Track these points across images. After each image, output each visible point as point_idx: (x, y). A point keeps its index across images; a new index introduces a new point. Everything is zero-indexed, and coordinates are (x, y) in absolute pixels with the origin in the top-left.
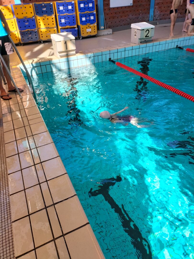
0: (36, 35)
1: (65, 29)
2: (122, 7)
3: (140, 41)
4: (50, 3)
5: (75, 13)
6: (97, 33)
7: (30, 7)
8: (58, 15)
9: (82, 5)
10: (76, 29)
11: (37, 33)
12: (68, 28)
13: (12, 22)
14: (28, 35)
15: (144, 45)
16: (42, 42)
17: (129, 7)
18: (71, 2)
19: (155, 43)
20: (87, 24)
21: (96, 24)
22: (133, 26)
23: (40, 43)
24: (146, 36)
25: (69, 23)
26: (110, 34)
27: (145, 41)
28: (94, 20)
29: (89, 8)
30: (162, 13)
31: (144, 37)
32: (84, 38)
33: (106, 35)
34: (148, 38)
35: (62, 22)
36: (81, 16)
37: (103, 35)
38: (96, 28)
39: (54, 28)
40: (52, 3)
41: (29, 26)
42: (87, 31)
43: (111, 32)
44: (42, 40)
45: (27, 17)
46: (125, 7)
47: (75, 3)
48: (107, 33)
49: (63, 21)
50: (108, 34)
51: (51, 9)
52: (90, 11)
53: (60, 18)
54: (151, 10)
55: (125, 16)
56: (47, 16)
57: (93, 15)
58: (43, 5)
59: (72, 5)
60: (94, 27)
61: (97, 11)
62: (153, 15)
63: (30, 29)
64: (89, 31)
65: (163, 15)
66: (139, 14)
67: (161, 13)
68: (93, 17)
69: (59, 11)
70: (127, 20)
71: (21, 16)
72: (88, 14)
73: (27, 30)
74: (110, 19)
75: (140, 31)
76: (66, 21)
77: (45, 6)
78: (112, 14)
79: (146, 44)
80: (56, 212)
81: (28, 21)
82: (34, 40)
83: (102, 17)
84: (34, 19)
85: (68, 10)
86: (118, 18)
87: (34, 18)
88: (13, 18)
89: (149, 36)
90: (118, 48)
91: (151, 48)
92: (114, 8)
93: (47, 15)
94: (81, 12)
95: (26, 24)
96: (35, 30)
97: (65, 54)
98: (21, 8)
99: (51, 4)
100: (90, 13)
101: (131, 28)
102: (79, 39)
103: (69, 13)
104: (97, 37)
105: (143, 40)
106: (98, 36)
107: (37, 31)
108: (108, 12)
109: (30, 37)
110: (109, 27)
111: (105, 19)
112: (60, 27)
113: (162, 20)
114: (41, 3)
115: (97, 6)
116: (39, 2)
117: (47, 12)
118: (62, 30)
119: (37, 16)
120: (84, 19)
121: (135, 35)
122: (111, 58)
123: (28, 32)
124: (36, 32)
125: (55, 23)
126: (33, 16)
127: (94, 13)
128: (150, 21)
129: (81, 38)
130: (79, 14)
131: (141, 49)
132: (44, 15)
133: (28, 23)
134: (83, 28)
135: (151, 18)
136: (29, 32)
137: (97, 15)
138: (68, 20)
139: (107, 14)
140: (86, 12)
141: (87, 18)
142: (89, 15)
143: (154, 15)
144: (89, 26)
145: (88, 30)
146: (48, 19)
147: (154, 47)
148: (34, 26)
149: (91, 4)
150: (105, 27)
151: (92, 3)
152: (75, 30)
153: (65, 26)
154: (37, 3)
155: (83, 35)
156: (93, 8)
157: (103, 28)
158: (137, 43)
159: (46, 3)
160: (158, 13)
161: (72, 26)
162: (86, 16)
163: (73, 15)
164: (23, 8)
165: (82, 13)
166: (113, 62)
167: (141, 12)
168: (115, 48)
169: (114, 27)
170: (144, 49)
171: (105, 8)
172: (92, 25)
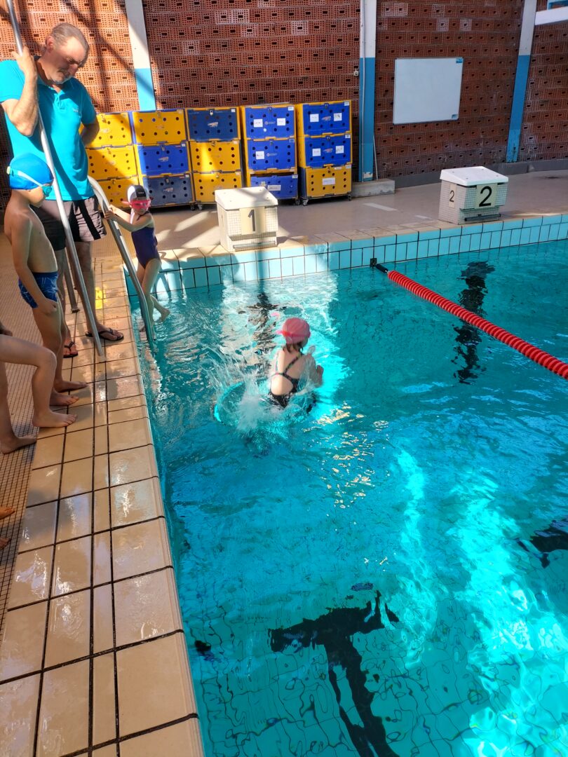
0: (185, 189)
1: (264, 175)
2: (426, 124)
3: (463, 215)
4: (230, 110)
5: (294, 136)
6: (350, 190)
7: (177, 119)
8: (248, 141)
9: (314, 118)
10: (295, 177)
11: (189, 183)
12: (271, 175)
13: (127, 155)
14: (165, 188)
15: (477, 227)
16: (201, 208)
17: (448, 122)
18: (287, 108)
19: (510, 223)
20: (325, 165)
21: (349, 167)
22: (446, 175)
23: (194, 210)
24: (481, 204)
25: (277, 161)
26: (389, 193)
27: (479, 215)
28: (344, 155)
29: (332, 126)
30: (545, 142)
31: (477, 207)
32: (312, 202)
33: (376, 195)
34: (487, 209)
35: (258, 158)
36: (310, 145)
37: (369, 196)
38: (349, 176)
39: (234, 172)
40: (236, 109)
41: (170, 166)
42: (325, 184)
43: (392, 189)
44: (200, 202)
45: (166, 142)
46: (437, 123)
47: (296, 111)
48: (381, 191)
49: (260, 155)
50: (382, 194)
51: (231, 124)
52: (334, 132)
53: (254, 148)
54: (511, 132)
55: (436, 148)
56: (218, 141)
57: (344, 142)
58: (211, 114)
59: (288, 115)
60: (345, 173)
61: (356, 133)
62: (517, 145)
63: (173, 172)
64: (329, 184)
65: (548, 148)
66: (477, 143)
67: (542, 142)
68: (343, 147)
69: (252, 131)
70: (440, 158)
71: (153, 141)
72: (329, 140)
73: (163, 174)
74: (390, 152)
75: (466, 189)
76: (268, 155)
77: (216, 117)
78: (397, 140)
79: (481, 224)
80: (116, 671)
81: (168, 152)
82: (180, 199)
83: (368, 148)
84: (185, 148)
85: (276, 129)
86: (413, 150)
87: (183, 145)
88: (131, 145)
89: (490, 204)
90: (397, 232)
91: (496, 235)
92: (403, 126)
93: (218, 140)
94: (310, 134)
95: (161, 159)
96: (185, 174)
97: (256, 241)
98: (154, 120)
99: (233, 113)
100: (336, 137)
101: (440, 181)
102: (301, 203)
103: (277, 136)
104: (349, 200)
105: (472, 215)
106: (354, 198)
107: (190, 178)
108: (388, 135)
109: (170, 193)
110: (389, 175)
111: (378, 154)
112: (250, 172)
113: (543, 161)
114: (207, 109)
115: (355, 119)
116: (204, 106)
117: (219, 131)
118: (255, 177)
119: (193, 140)
120: (316, 152)
121: (451, 200)
122: (376, 259)
123: (166, 181)
124: (187, 181)
125: (237, 159)
126: (183, 142)
127: (346, 137)
128: (508, 161)
129: (307, 201)
130: (306, 139)
131: (465, 239)
132: (210, 140)
133: (168, 158)
134: (312, 176)
135: (512, 153)
136: (168, 181)
137: (356, 143)
138: (274, 154)
139: (385, 141)
140: (324, 135)
141: (326, 150)
142: (333, 143)
143: (520, 145)
144: (329, 172)
145: (327, 181)
146: (220, 149)
147: (506, 234)
148: (182, 165)
149: (341, 114)
150: (374, 175)
151: (343, 111)
152: (292, 181)
153: (266, 169)
154: (194, 109)
155: (310, 194)
156: (343, 124)
157: (371, 176)
158: (456, 221)
159: (220, 110)
160: (532, 141)
161: (284, 168)
162: (323, 145)
163: (288, 140)
164: (159, 122)
165: (312, 137)
166: (382, 269)
167: (482, 136)
168: (388, 233)
169: (400, 174)
170: (476, 238)
171: (380, 124)
172: (340, 168)
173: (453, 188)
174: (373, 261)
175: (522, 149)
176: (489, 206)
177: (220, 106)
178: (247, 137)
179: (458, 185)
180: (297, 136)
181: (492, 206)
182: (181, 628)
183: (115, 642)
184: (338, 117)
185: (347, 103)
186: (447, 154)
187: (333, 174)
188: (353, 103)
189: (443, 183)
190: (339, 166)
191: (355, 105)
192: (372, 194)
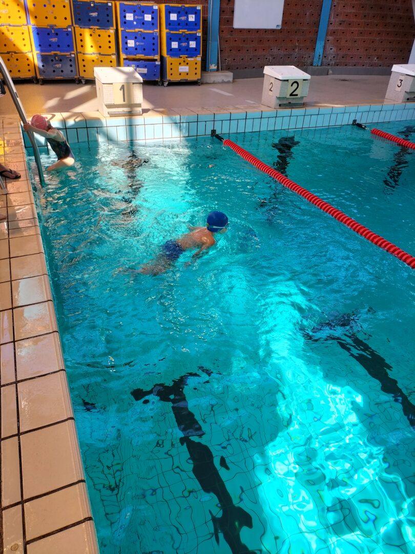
0: (71, 66)
1: (134, 60)
2: (258, 31)
3: (278, 102)
4: (107, 4)
5: (157, 30)
6: (200, 78)
7: (64, 6)
8: (122, 30)
9: (173, 17)
10: (158, 63)
11: (74, 61)
12: (139, 60)
13: (23, 33)
14: (55, 64)
15: (287, 111)
16: (84, 83)
17: (273, 31)
18: (152, 7)
19: (310, 110)
20: (181, 56)
21: (199, 59)
22: (268, 70)
23: (78, 84)
24: (291, 95)
25: (144, 49)
26: (228, 82)
27: (290, 103)
28: (195, 49)
29: (187, 24)
30: (341, 53)
31: (288, 96)
32: (171, 84)
33: (219, 83)
34: (295, 98)
35: (129, 45)
36: (170, 39)
37: (214, 83)
38: (199, 66)
39: (110, 55)
40: (112, 3)
41: (59, 46)
42: (180, 71)
43: (231, 79)
44: (83, 77)
45: (56, 26)
46: (266, 31)
47: (160, 10)
48: (223, 80)
49: (131, 43)
50: (223, 82)
51: (108, 16)
52: (189, 30)
53: (126, 37)
54: (318, 43)
55: (264, 50)
56: (98, 29)
57: (196, 39)
58: (92, 5)
59: (153, 13)
60: (196, 64)
61: (205, 32)
62: (321, 54)
63: (61, 51)
64: (184, 71)
65: (343, 57)
66: (294, 49)
67: (339, 52)
68: (195, 42)
69: (125, 23)
70: (266, 58)
71: (45, 24)
72: (185, 36)
73: (53, 53)
74: (230, 50)
75: (281, 82)
76: (138, 43)
77: (96, 8)
78: (236, 41)
79: (290, 109)
81: (57, 34)
82: (67, 74)
83: (214, 45)
84: (71, 32)
85: (143, 23)
86: (248, 50)
87: (69, 29)
88: (26, 25)
89: (297, 95)
90: (231, 111)
91: (300, 119)
92: (241, 30)
93: (98, 27)
94: (170, 29)
95: (51, 40)
96: (70, 55)
97: (126, 110)
98: (45, 6)
99: (110, 6)
100: (190, 34)
101: (263, 75)
102: (163, 84)
103: (145, 29)
104: (199, 85)
105: (285, 102)
106: (202, 84)
107: (75, 57)
108: (229, 36)
109: (59, 68)
110: (228, 69)
111: (221, 51)
112: (123, 56)
113: (338, 67)
114: (88, 1)
115: (205, 21)
117: (98, 21)
118: (127, 61)
119: (77, 26)
120: (175, 45)
121: (270, 90)
123: (55, 58)
124: (72, 60)
125: (113, 45)
126: (69, 26)
127: (198, 35)
128: (314, 65)
129: (167, 83)
130: (167, 33)
131: (279, 120)
132: (91, 27)
133: (57, 39)
134: (171, 64)
135: (318, 59)
136: (57, 58)
137: (205, 40)
138: (142, 44)
139: (227, 41)
140: (181, 31)
141: (182, 44)
142: (187, 39)
143: (323, 54)
144: (184, 61)
145: (182, 68)
146: (99, 36)
147: (307, 118)
148: (68, 46)
149: (194, 16)
150: (218, 67)
151: (195, 14)
152: (156, 66)
153: (136, 55)
154: (79, 0)
155: (169, 77)
156: (195, 25)
157: (216, 67)
158: (273, 106)
159: (99, 3)
160: (332, 51)
161: (150, 55)
162: (180, 39)
163: (153, 33)
165: (172, 32)
166: (219, 138)
167: (297, 44)
168: (225, 111)
169: (237, 68)
170: (286, 120)
171: (223, 27)
172: (192, 59)
173: (272, 80)
174: (213, 131)
175: (325, 57)
176: (297, 97)
178: (121, 27)
179: (276, 78)
180: (160, 31)
181: (299, 96)
182: (64, 369)
183: (16, 378)
184: (192, 18)
185: (199, 7)
186: (272, 55)
187: (187, 64)
188: (203, 7)
189: (265, 76)
190: (191, 57)
191: (205, 10)
192: (216, 81)
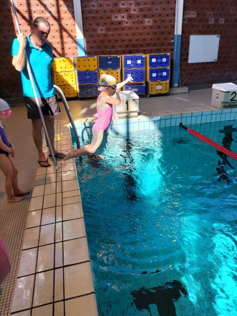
0: (96, 90)
1: (130, 84)
2: (203, 63)
3: (223, 105)
4: (117, 56)
5: (144, 68)
6: (168, 91)
7: (94, 60)
9: (154, 60)
10: (144, 85)
13: (72, 75)
14: (88, 90)
15: (229, 110)
17: (212, 63)
18: (142, 56)
20: (158, 81)
21: (168, 81)
22: (215, 86)
24: (231, 100)
26: (185, 93)
27: (230, 105)
28: (166, 76)
29: (162, 63)
31: (229, 101)
32: (152, 96)
33: (179, 94)
34: (234, 102)
36: (152, 72)
37: (176, 94)
38: (168, 85)
40: (120, 56)
41: (90, 80)
42: (157, 88)
43: (187, 91)
45: (89, 70)
46: (208, 63)
47: (146, 58)
50: (182, 93)
51: (117, 62)
52: (162, 66)
53: (127, 73)
55: (206, 73)
57: (166, 70)
58: (109, 58)
59: (142, 59)
60: (166, 84)
61: (172, 67)
63: (91, 83)
64: (159, 88)
66: (225, 72)
68: (166, 73)
69: (126, 65)
70: (208, 78)
71: (83, 69)
72: (160, 70)
73: (87, 84)
74: (186, 75)
75: (225, 93)
76: (133, 76)
77: (111, 59)
78: (189, 70)
79: (231, 109)
81: (90, 74)
82: (94, 94)
83: (177, 73)
85: (137, 65)
86: (197, 74)
87: (96, 71)
88: (74, 71)
90: (192, 112)
92: (193, 64)
93: (111, 69)
94: (152, 67)
95: (86, 77)
96: (96, 84)
98: (84, 60)
99: (119, 58)
100: (163, 68)
102: (146, 97)
103: (137, 68)
104: (168, 96)
105: (227, 105)
106: (170, 95)
108: (186, 68)
109: (90, 91)
110: (185, 85)
111: (181, 76)
114: (107, 56)
115: (172, 60)
116: (106, 55)
117: (112, 66)
119: (101, 69)
120: (154, 75)
121: (217, 98)
122: (182, 123)
123: (88, 86)
125: (119, 77)
126: (96, 70)
127: (168, 69)
129: (149, 96)
130: (150, 69)
131: (223, 115)
132: (108, 69)
133: (89, 77)
134: (152, 85)
136: (89, 86)
137: (172, 71)
138: (135, 76)
139: (184, 70)
140: (158, 67)
141: (158, 74)
142: (162, 71)
144: (159, 83)
146: (112, 73)
148: (95, 80)
151: (166, 57)
152: (143, 87)
154: (102, 56)
155: (150, 93)
156: (166, 63)
157: (178, 85)
158: (219, 107)
159: (113, 57)
161: (139, 81)
162: (157, 72)
163: (142, 70)
164: (86, 61)
165: (152, 68)
167: (227, 69)
168: (188, 112)
169: (190, 85)
170: (228, 115)
171: (182, 63)
172: (164, 82)
173: (218, 92)
176: (235, 101)
177: (113, 54)
178: (124, 68)
179: (221, 91)
180: (146, 68)
184: (164, 60)
185: (169, 54)
186: (211, 76)
187: (161, 84)
188: (171, 54)
189: (213, 90)
190: (164, 81)
192: (178, 93)
